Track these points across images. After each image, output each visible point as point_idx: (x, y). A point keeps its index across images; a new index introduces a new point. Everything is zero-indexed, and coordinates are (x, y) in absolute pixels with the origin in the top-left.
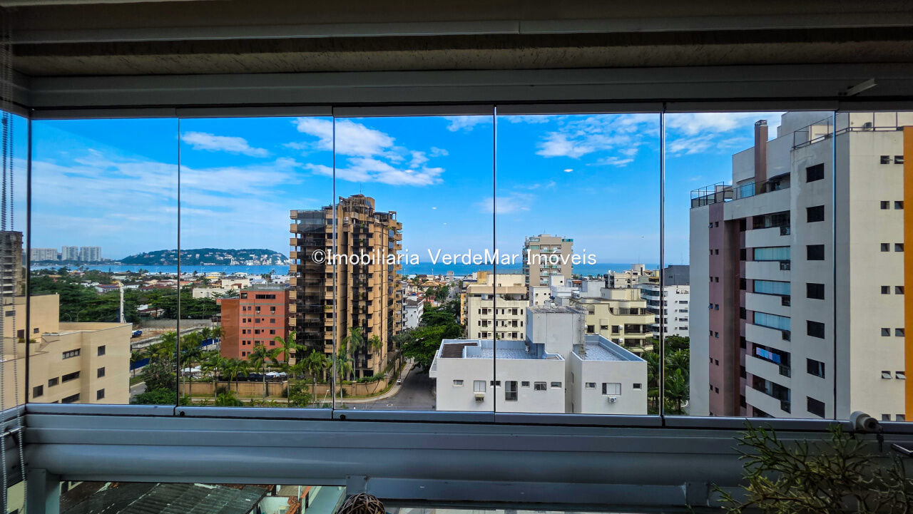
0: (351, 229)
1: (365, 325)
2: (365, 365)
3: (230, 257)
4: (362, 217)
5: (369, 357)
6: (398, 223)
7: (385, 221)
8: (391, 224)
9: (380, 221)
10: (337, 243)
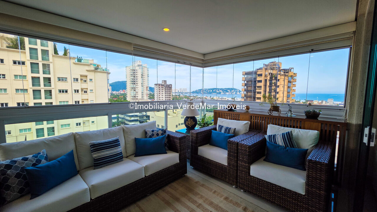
0: (268, 78)
3: (221, 91)
4: (274, 72)
6: (294, 74)
7: (287, 73)
8: (290, 74)
9: (284, 73)
10: (262, 84)
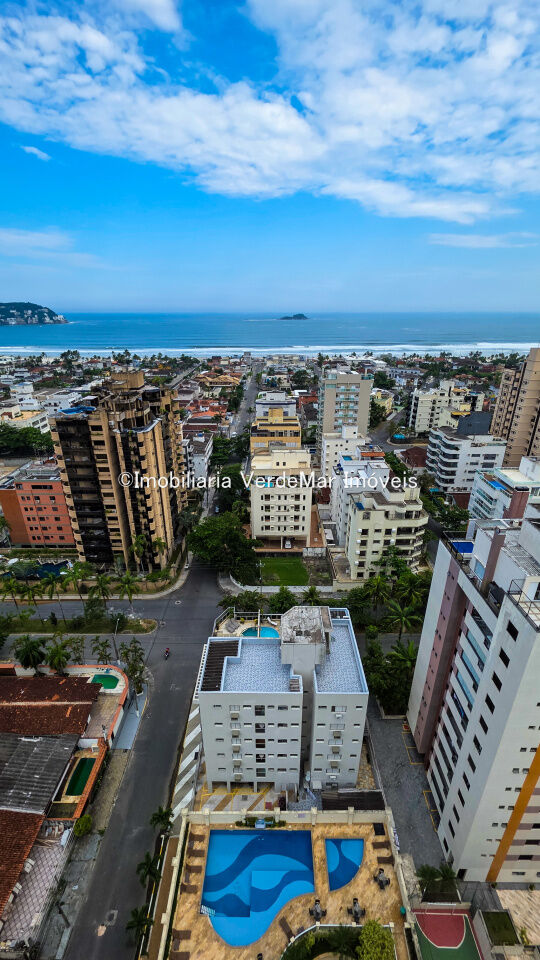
1: (147, 528)
2: (152, 561)
5: (156, 555)
10: (106, 450)
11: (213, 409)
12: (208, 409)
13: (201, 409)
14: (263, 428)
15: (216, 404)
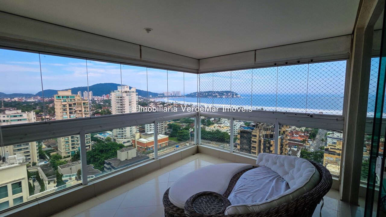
0: (262, 140)
10: (256, 145)
11: (300, 136)
12: (298, 136)
13: (295, 135)
14: (332, 150)
15: (303, 134)
